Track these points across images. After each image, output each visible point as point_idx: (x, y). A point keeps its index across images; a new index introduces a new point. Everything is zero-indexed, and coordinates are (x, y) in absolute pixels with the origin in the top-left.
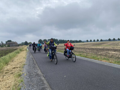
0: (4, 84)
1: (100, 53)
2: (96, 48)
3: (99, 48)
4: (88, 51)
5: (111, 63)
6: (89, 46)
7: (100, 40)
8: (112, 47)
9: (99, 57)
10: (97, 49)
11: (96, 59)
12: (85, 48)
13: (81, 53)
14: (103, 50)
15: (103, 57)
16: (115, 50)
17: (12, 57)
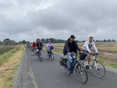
8: (107, 49)
16: (110, 52)
17: (7, 57)
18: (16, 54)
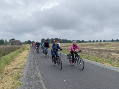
0: (2, 87)
1: (102, 55)
2: (98, 49)
3: (101, 50)
4: (91, 52)
5: (113, 66)
6: (91, 47)
7: (102, 41)
8: (115, 49)
9: (101, 59)
10: (100, 51)
11: (98, 62)
12: (87, 49)
13: (83, 55)
14: (105, 51)
15: (105, 59)
16: (118, 52)
17: (13, 57)
18: (22, 54)
